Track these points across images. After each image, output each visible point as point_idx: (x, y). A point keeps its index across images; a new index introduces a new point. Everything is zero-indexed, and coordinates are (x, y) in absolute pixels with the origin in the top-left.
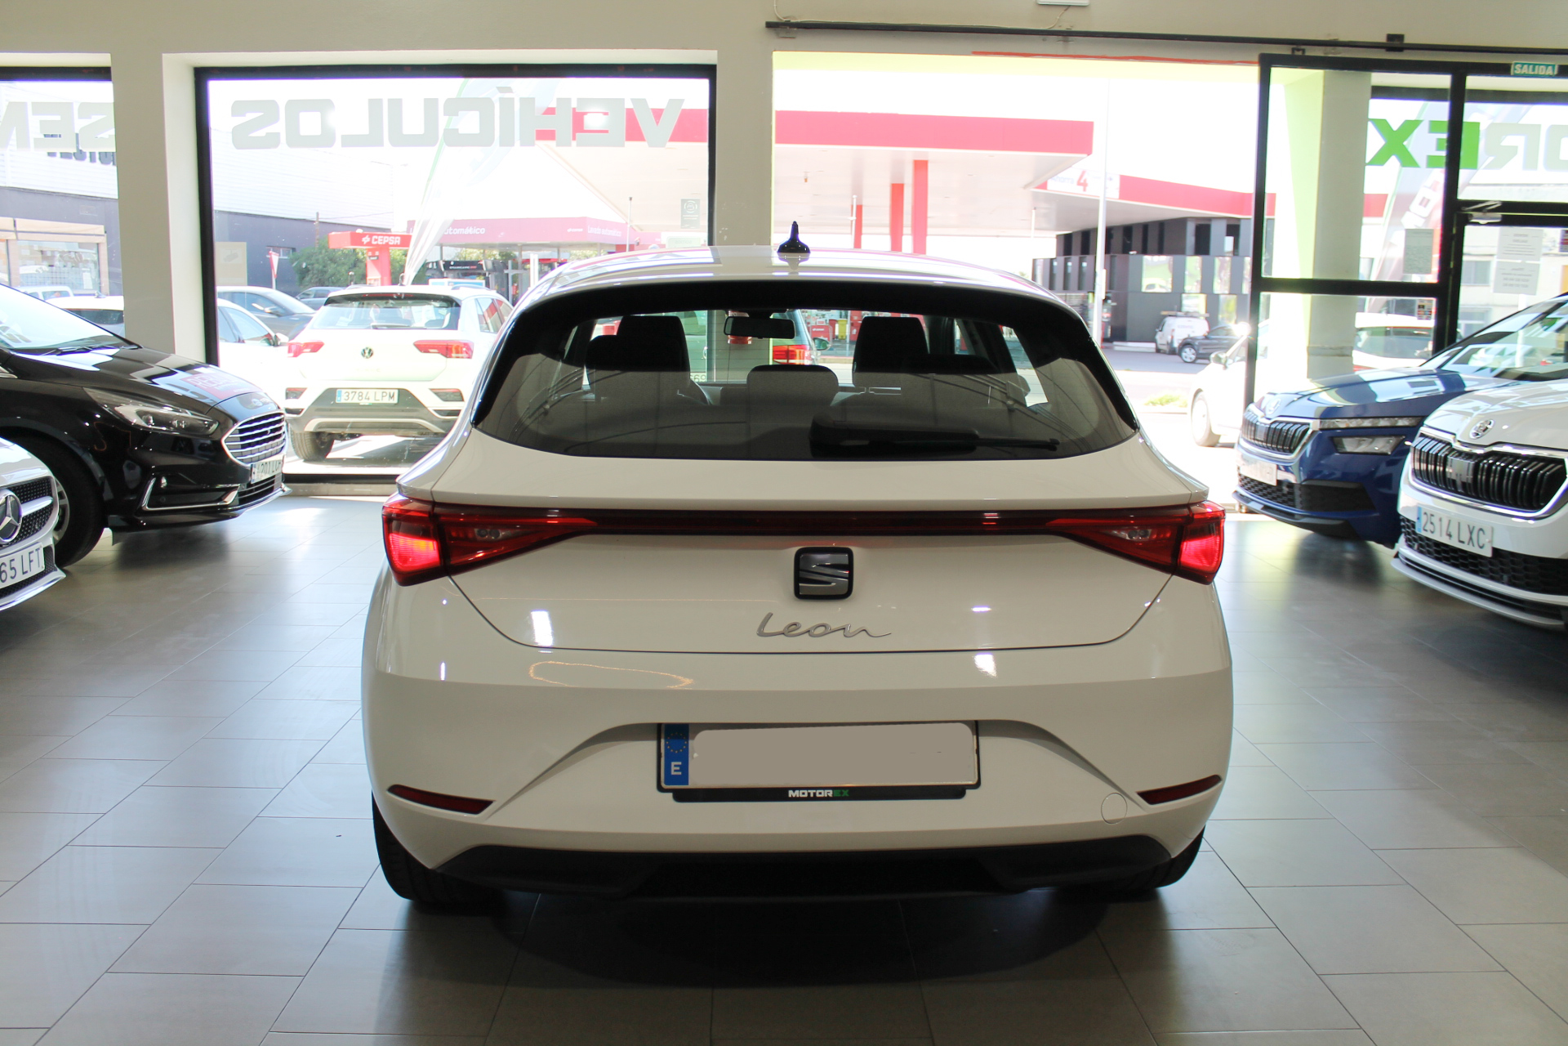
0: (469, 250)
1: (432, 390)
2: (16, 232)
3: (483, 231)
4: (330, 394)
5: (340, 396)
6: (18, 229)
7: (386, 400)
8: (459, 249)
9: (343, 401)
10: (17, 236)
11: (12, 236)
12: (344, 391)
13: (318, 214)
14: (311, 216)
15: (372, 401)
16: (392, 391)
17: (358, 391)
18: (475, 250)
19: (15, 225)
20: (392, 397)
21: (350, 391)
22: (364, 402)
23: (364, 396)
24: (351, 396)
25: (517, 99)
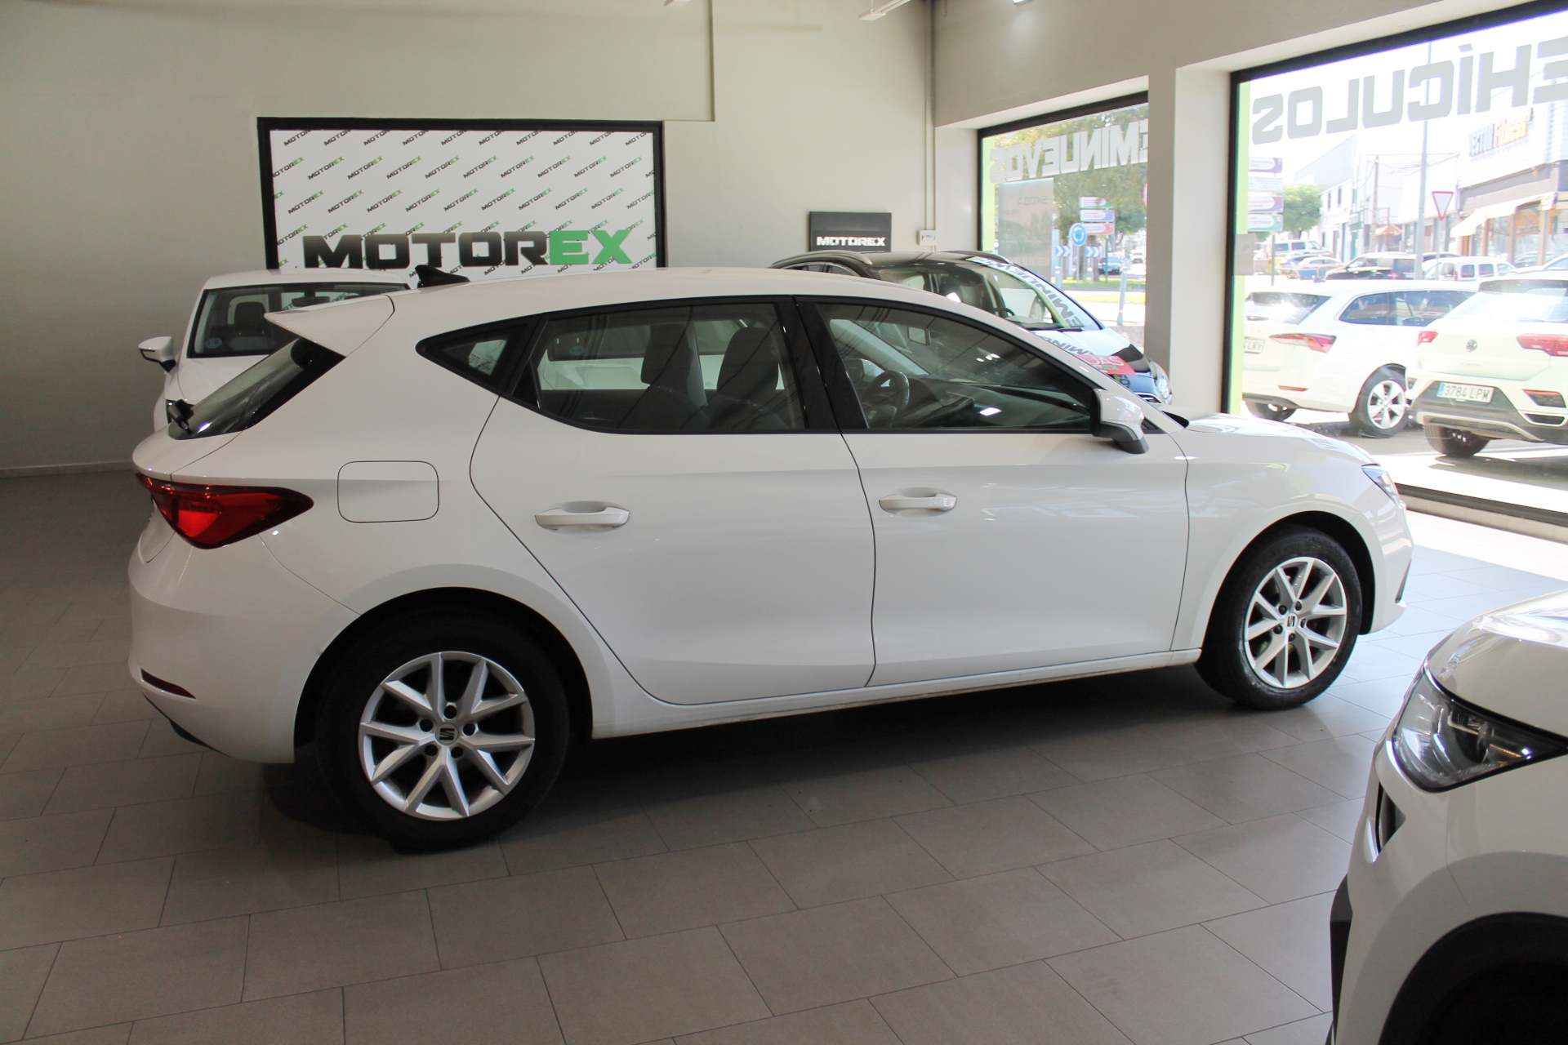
1: (1525, 391)
4: (1435, 386)
5: (1442, 390)
7: (1480, 399)
9: (1443, 396)
12: (1447, 385)
15: (1467, 398)
16: (1487, 389)
17: (1458, 386)
20: (1485, 396)
21: (1451, 385)
22: (1461, 398)
23: (1462, 392)
24: (1451, 391)
25: (1476, 54)
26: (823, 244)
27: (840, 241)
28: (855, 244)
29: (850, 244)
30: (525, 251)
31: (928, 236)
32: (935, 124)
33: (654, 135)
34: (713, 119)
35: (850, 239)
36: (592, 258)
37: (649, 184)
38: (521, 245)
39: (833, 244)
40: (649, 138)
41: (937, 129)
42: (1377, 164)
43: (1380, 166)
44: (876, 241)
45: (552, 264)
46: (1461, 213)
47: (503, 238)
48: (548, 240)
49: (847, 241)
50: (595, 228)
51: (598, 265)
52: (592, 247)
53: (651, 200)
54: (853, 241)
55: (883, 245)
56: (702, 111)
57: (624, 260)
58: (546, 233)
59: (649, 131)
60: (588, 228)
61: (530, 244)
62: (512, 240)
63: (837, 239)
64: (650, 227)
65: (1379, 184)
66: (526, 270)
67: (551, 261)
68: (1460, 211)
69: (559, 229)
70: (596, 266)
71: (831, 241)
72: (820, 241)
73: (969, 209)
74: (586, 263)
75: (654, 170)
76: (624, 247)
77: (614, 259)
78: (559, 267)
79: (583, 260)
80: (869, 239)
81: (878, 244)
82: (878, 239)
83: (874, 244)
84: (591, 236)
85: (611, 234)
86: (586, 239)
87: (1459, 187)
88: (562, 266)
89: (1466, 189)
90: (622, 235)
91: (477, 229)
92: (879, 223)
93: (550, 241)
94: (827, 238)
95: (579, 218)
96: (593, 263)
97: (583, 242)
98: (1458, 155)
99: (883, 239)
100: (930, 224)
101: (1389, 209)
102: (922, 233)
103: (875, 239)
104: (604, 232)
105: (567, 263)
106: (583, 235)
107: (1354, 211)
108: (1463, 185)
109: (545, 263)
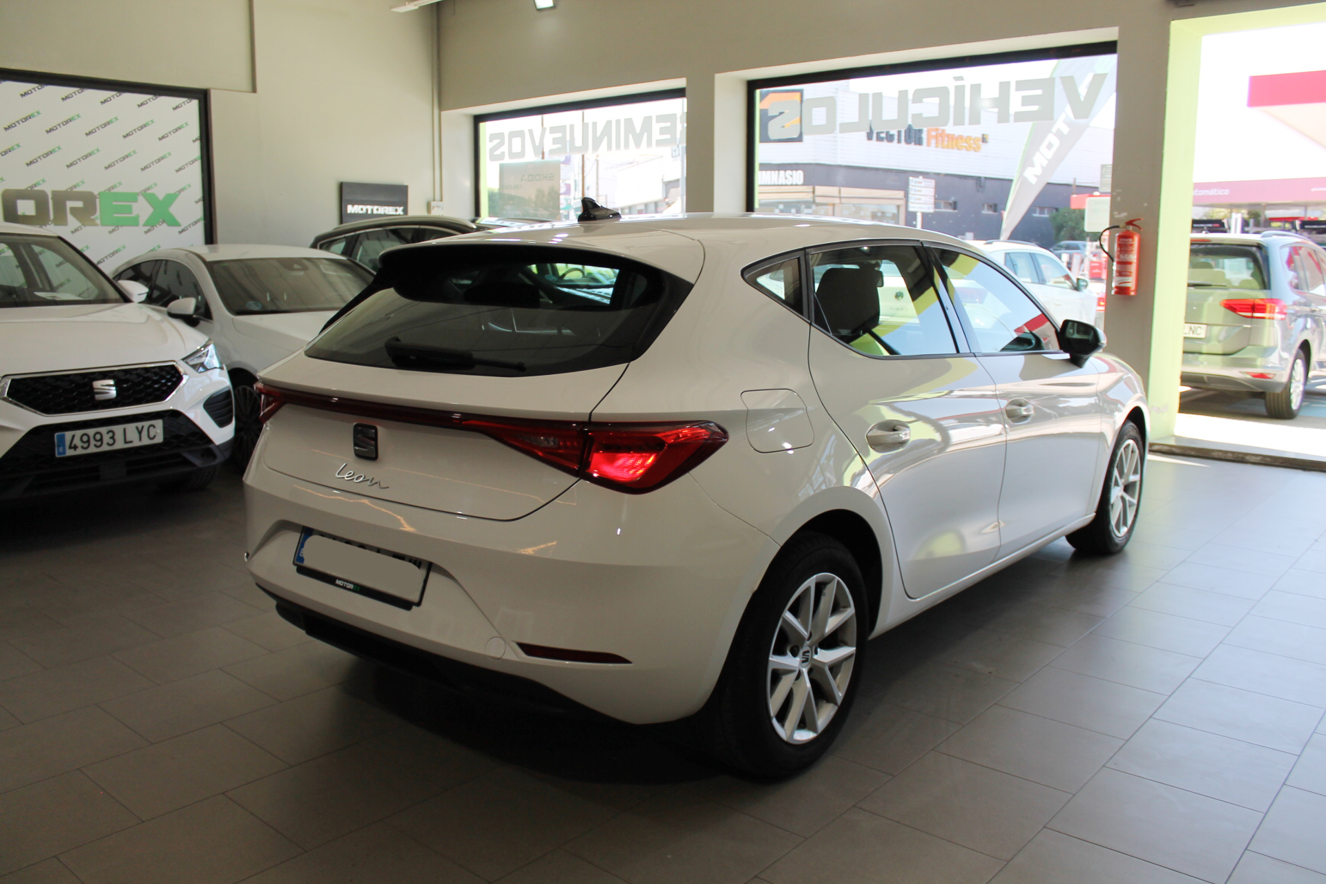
0: (1217, 210)
2: (840, 198)
3: (1227, 192)
6: (842, 195)
8: (1207, 209)
10: (840, 201)
11: (837, 201)
13: (1075, 179)
14: (1070, 181)
18: (1223, 210)
19: (840, 193)
25: (967, 83)
26: (353, 212)
27: (367, 210)
28: (379, 212)
29: (375, 212)
30: (74, 211)
31: (438, 206)
32: (441, 108)
33: (200, 102)
34: (254, 90)
35: (376, 207)
36: (142, 220)
37: (195, 150)
38: (70, 204)
39: (361, 212)
40: (194, 104)
41: (443, 113)
42: (597, 161)
43: (600, 163)
44: (396, 210)
45: (103, 225)
46: (667, 200)
47: (50, 196)
48: (98, 200)
49: (372, 210)
50: (145, 190)
51: (148, 228)
52: (143, 210)
53: (197, 166)
54: (377, 210)
55: (402, 213)
56: (245, 83)
57: (173, 222)
58: (96, 193)
59: (195, 98)
60: (138, 190)
61: (79, 204)
62: (61, 199)
63: (365, 208)
64: (197, 191)
65: (600, 176)
66: (76, 230)
67: (101, 223)
68: (665, 198)
69: (109, 189)
70: (146, 228)
71: (360, 209)
72: (351, 209)
73: (468, 183)
74: (137, 225)
75: (201, 136)
76: (174, 210)
77: (164, 222)
78: (110, 228)
79: (134, 222)
80: (391, 208)
81: (398, 213)
82: (398, 208)
83: (394, 213)
84: (141, 198)
85: (161, 196)
86: (136, 201)
87: (665, 180)
88: (113, 228)
89: (670, 182)
90: (171, 198)
91: (22, 185)
92: (397, 194)
93: (100, 201)
94: (356, 206)
95: (129, 179)
96: (145, 225)
97: (134, 205)
98: (662, 157)
99: (402, 208)
100: (438, 196)
101: (606, 196)
102: (433, 204)
103: (395, 208)
104: (153, 195)
105: (117, 226)
106: (133, 197)
107: (576, 197)
108: (667, 179)
109: (97, 225)
